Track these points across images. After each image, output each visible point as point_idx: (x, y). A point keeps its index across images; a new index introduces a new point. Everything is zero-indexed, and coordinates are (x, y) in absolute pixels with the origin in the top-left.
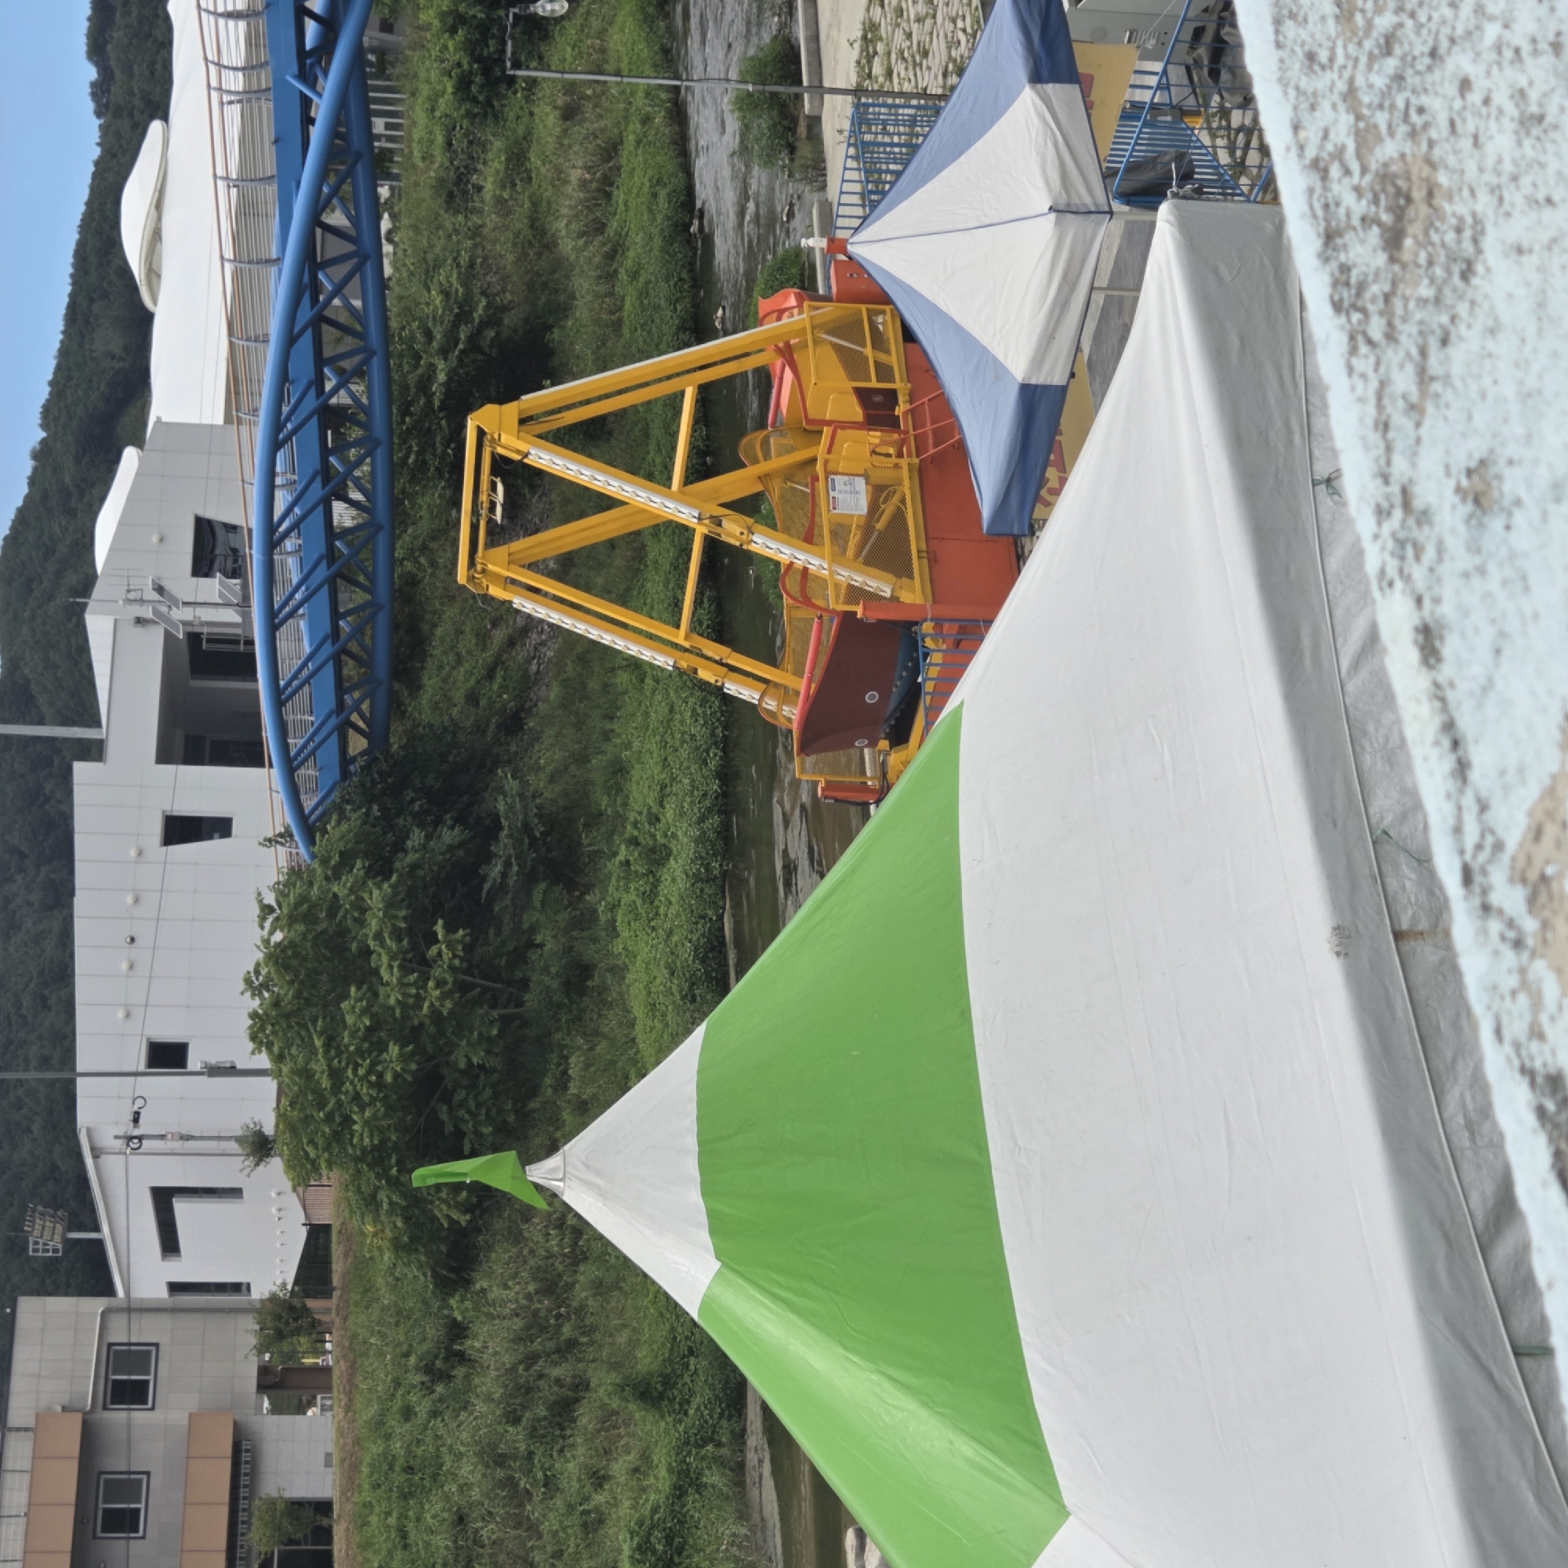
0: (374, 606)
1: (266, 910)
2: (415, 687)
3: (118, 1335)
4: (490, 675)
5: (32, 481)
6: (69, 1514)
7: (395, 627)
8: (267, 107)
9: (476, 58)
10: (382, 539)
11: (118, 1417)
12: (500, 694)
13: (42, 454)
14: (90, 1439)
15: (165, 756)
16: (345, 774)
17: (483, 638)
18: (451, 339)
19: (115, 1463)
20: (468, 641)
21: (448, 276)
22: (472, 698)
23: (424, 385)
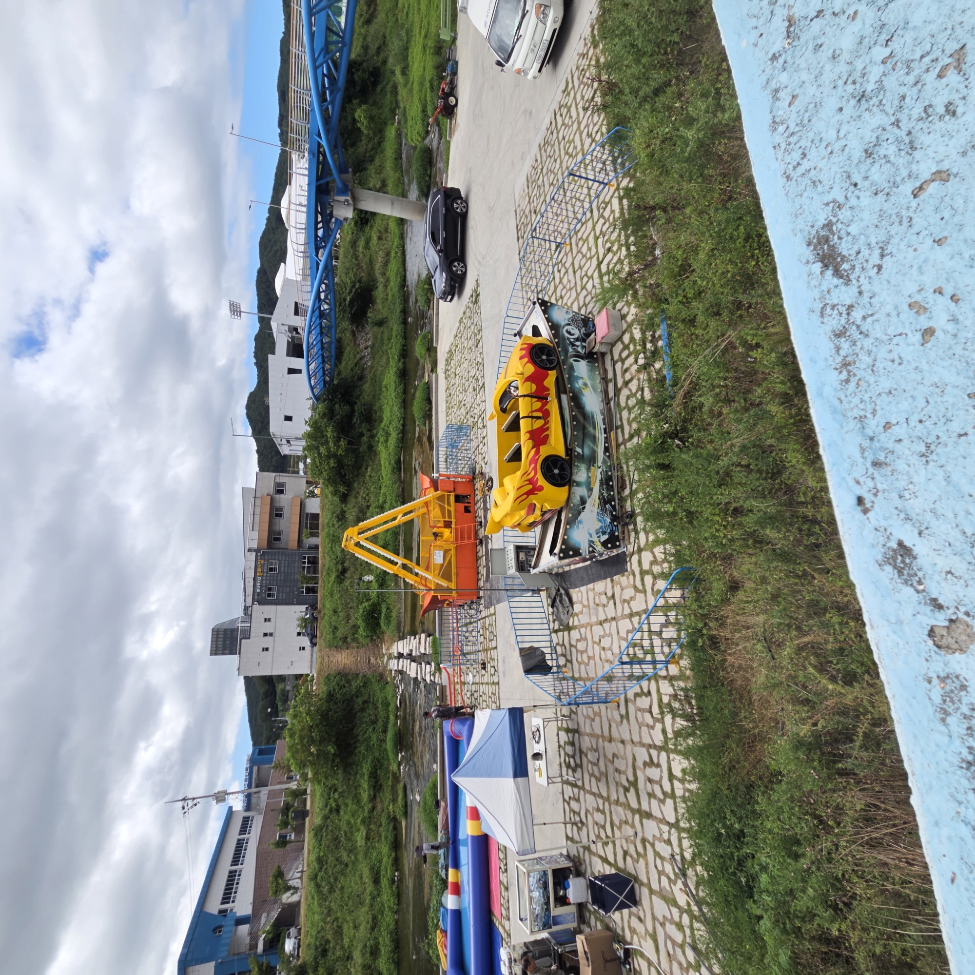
0: (331, 356)
1: (306, 422)
2: (340, 362)
3: (278, 480)
4: (356, 365)
5: (266, 225)
6: (268, 515)
7: (336, 349)
8: (308, 260)
9: (360, 217)
10: (333, 329)
11: (278, 496)
12: (357, 370)
13: (268, 219)
14: (272, 500)
15: (288, 355)
16: (325, 386)
17: (355, 356)
18: (351, 291)
19: (277, 505)
20: (351, 356)
21: (351, 274)
22: (352, 370)
23: (345, 300)
